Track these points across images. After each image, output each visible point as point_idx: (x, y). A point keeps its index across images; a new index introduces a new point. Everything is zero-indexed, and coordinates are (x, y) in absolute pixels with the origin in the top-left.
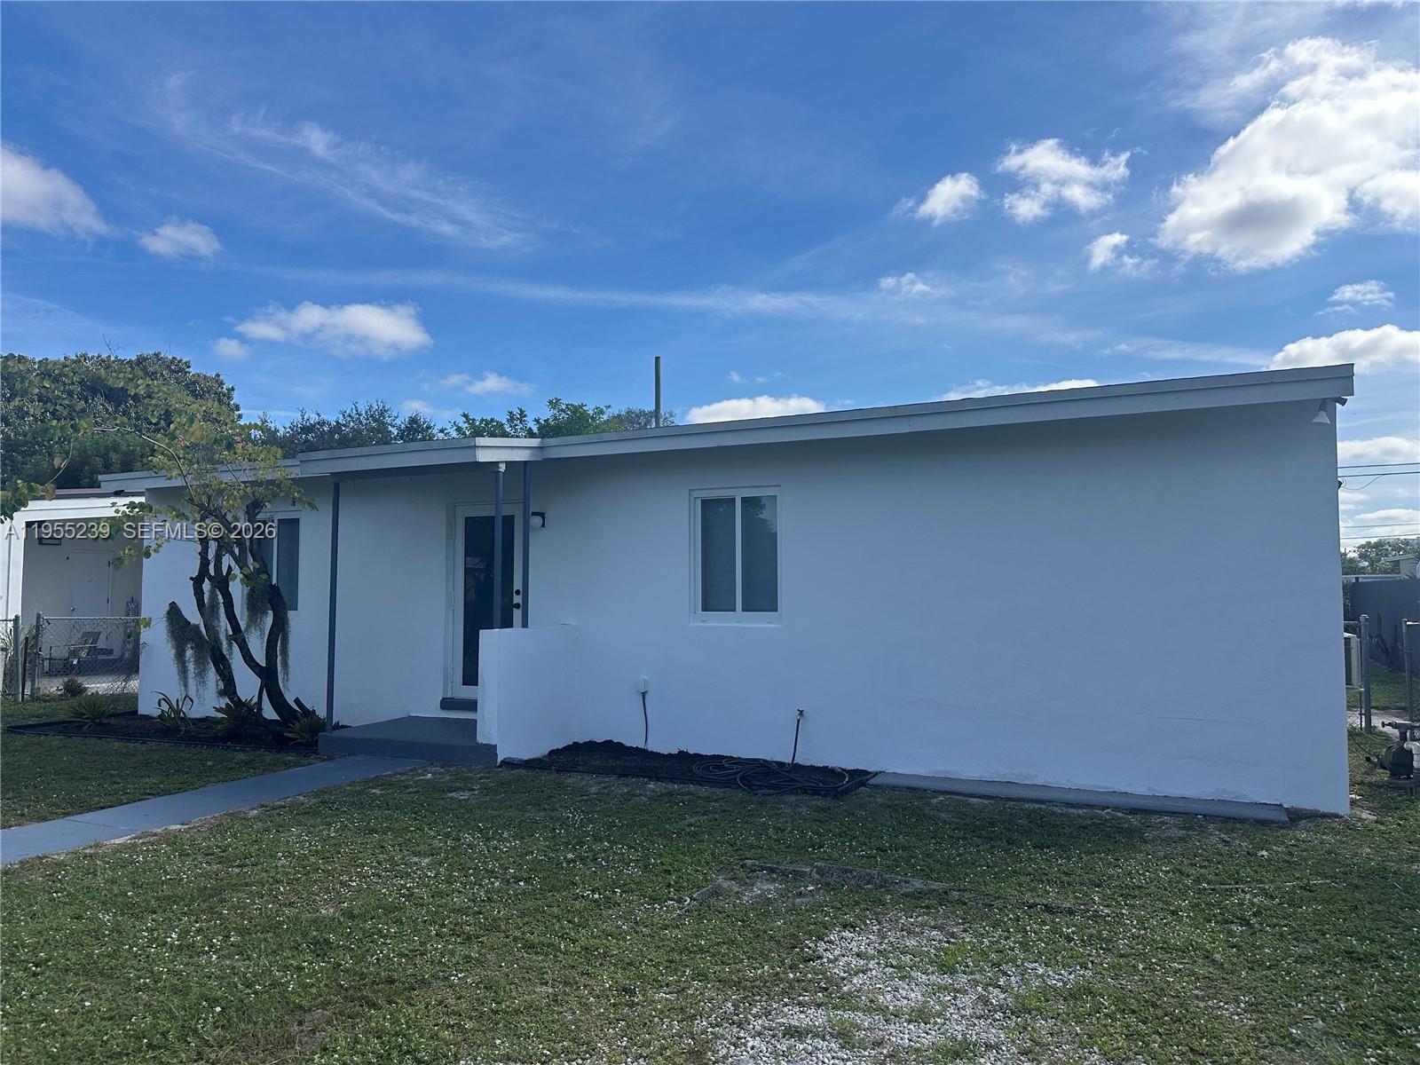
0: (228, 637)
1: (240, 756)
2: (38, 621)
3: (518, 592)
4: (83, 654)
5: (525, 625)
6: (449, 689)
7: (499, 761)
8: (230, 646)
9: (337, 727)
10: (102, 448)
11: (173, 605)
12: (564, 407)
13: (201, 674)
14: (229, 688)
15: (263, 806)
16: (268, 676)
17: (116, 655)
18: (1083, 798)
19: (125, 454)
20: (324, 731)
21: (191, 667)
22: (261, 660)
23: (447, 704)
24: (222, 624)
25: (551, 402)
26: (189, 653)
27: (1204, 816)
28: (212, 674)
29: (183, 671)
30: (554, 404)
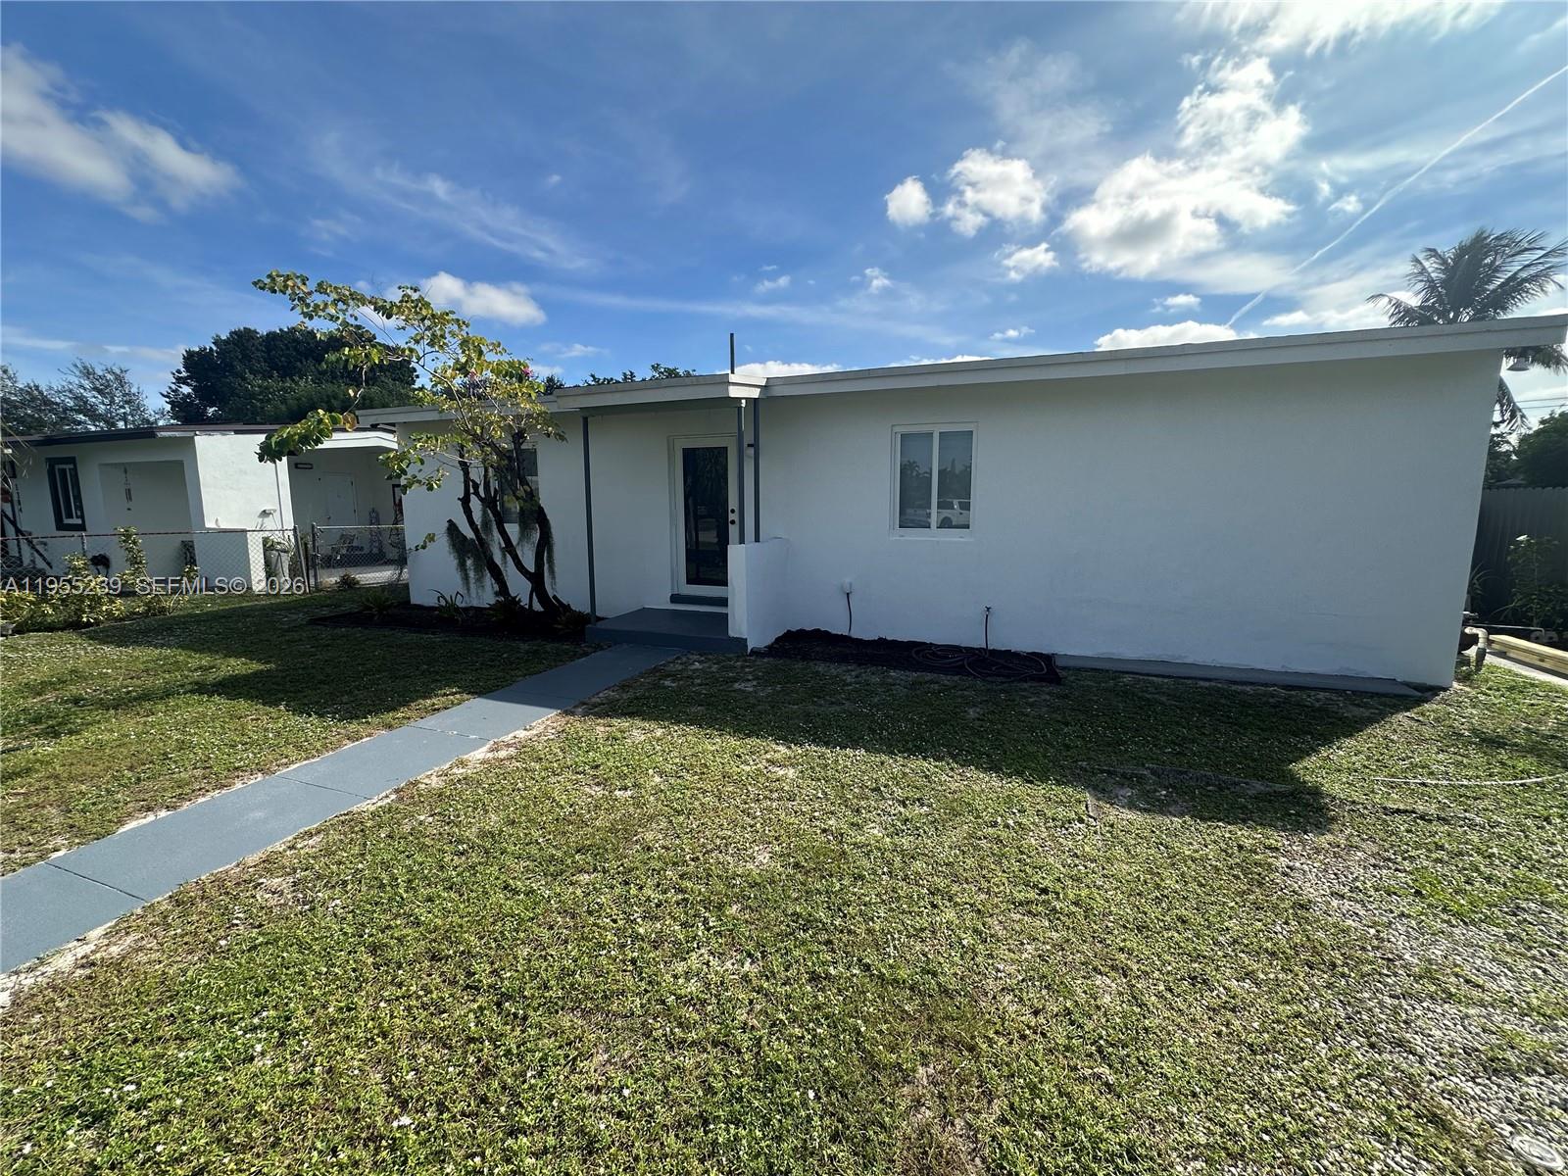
0: (501, 549)
1: (524, 647)
2: (313, 530)
3: (733, 511)
4: (344, 552)
5: (757, 540)
6: (676, 588)
7: (749, 651)
8: (504, 556)
9: (600, 619)
10: (324, 397)
11: (450, 521)
12: (663, 370)
13: (480, 580)
14: (503, 589)
15: (584, 704)
16: (536, 579)
17: (366, 551)
18: (1244, 677)
19: (343, 401)
20: (590, 623)
21: (472, 574)
22: (531, 568)
23: (675, 598)
24: (496, 538)
25: (653, 366)
26: (469, 562)
27: (1353, 692)
28: (488, 579)
29: (466, 578)
30: (655, 368)
